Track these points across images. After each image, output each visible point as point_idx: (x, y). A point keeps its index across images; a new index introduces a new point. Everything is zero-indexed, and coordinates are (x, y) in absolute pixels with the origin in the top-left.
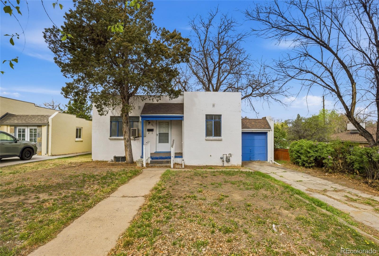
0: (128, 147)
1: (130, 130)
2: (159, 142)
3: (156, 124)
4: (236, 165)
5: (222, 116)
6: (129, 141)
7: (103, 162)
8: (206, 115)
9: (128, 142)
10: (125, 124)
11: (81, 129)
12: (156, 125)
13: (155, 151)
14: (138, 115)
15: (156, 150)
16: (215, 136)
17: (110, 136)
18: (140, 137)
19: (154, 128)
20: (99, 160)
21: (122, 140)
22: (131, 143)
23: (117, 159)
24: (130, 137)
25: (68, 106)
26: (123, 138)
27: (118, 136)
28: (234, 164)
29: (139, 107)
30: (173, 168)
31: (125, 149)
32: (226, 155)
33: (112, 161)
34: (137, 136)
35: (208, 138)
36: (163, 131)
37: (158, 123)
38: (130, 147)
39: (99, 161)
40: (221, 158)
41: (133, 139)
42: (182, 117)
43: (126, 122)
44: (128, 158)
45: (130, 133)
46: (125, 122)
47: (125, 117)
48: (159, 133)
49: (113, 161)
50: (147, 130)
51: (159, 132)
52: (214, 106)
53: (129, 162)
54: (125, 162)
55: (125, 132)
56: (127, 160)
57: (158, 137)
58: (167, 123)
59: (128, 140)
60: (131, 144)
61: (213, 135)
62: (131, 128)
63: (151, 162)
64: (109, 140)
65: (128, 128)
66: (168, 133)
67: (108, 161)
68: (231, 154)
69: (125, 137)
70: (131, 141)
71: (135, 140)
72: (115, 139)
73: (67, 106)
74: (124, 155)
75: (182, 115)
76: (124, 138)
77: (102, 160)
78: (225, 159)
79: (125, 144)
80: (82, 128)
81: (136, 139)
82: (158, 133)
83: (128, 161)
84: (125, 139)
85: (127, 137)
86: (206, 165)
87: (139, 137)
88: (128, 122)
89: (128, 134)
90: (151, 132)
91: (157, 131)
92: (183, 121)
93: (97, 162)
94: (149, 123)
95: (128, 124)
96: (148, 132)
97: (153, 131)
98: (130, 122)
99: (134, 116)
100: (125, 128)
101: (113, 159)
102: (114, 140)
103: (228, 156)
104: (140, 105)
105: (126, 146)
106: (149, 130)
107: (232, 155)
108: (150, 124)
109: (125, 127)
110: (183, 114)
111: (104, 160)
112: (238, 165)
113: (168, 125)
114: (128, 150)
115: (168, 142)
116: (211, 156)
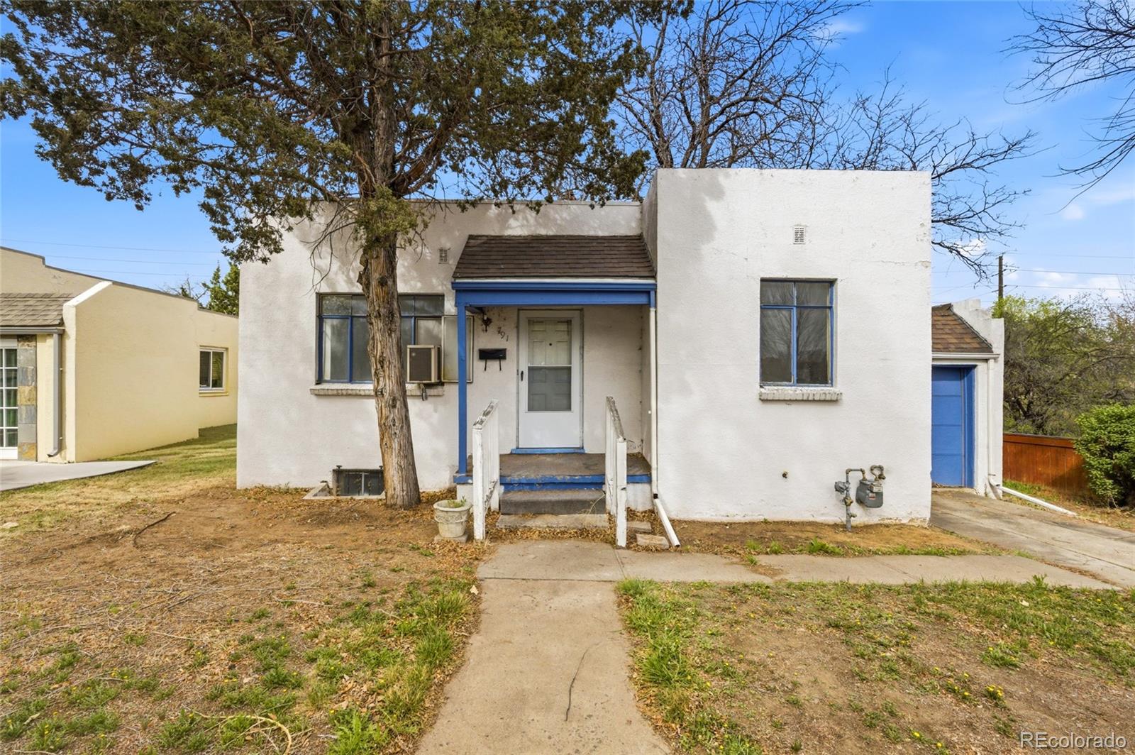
0: (394, 430)
1: (401, 352)
2: (531, 408)
3: (517, 327)
4: (905, 521)
5: (839, 287)
6: (399, 401)
7: (287, 492)
8: (763, 280)
9: (394, 406)
10: (380, 325)
11: (222, 353)
12: (515, 330)
13: (514, 447)
14: (439, 289)
15: (518, 441)
16: (800, 381)
17: (318, 383)
18: (446, 387)
19: (509, 345)
20: (271, 483)
21: (368, 396)
22: (407, 410)
23: (348, 480)
24: (401, 383)
25: (212, 286)
26: (369, 387)
27: (351, 381)
28: (894, 516)
29: (443, 254)
30: (628, 547)
31: (382, 439)
32: (863, 472)
33: (326, 490)
34: (434, 379)
35: (771, 390)
36: (550, 357)
37: (523, 324)
38: (405, 430)
39: (271, 491)
40: (839, 489)
41: (419, 394)
42: (648, 293)
43: (383, 311)
44: (394, 479)
45: (403, 367)
46: (379, 312)
47: (379, 289)
48: (530, 369)
49: (330, 493)
50: (476, 355)
51: (529, 361)
52: (799, 236)
53: (399, 502)
54: (383, 496)
55: (382, 362)
56: (390, 492)
57: (524, 385)
58: (563, 327)
59: (394, 400)
60: (407, 418)
61: (794, 378)
62: (409, 346)
63: (506, 507)
64: (313, 397)
65: (395, 341)
66: (569, 369)
67: (307, 491)
68: (881, 468)
69: (381, 383)
70: (410, 402)
71: (424, 397)
72: (338, 395)
73: (209, 288)
74: (375, 464)
75: (651, 281)
76: (376, 391)
77: (283, 486)
78: (853, 494)
79: (380, 418)
80: (227, 349)
81: (430, 392)
82: (524, 368)
83: (393, 497)
84: (378, 394)
85: (389, 385)
86: (761, 518)
87: (441, 384)
88: (391, 314)
89: (394, 372)
90: (494, 365)
91: (521, 357)
92: (652, 310)
93: (263, 493)
94: (487, 322)
95: (392, 322)
96: (482, 364)
97: (504, 358)
98: (401, 317)
99: (422, 292)
100: (381, 343)
101: (330, 479)
102: (333, 395)
103: (869, 477)
104: (447, 244)
105: (384, 428)
106: (486, 355)
107: (888, 471)
108: (492, 328)
109: (378, 336)
110: (654, 277)
111: (292, 486)
112: (912, 520)
113: (569, 333)
114: (396, 446)
115: (569, 408)
116: (784, 475)
